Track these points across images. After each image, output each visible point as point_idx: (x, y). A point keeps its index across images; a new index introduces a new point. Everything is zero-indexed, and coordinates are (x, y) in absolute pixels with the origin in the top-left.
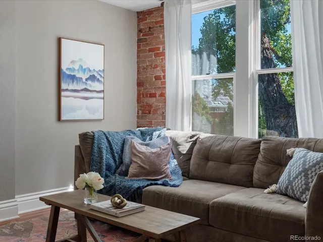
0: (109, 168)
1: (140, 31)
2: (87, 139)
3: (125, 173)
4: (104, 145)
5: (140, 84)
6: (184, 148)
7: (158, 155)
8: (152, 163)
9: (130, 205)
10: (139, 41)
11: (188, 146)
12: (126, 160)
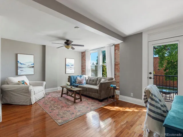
0: (73, 82)
1: (82, 56)
2: (70, 77)
3: (76, 83)
4: (73, 78)
5: (82, 66)
6: (87, 79)
7: (82, 80)
8: (80, 81)
9: (73, 87)
10: (82, 58)
11: (88, 78)
12: (76, 81)
